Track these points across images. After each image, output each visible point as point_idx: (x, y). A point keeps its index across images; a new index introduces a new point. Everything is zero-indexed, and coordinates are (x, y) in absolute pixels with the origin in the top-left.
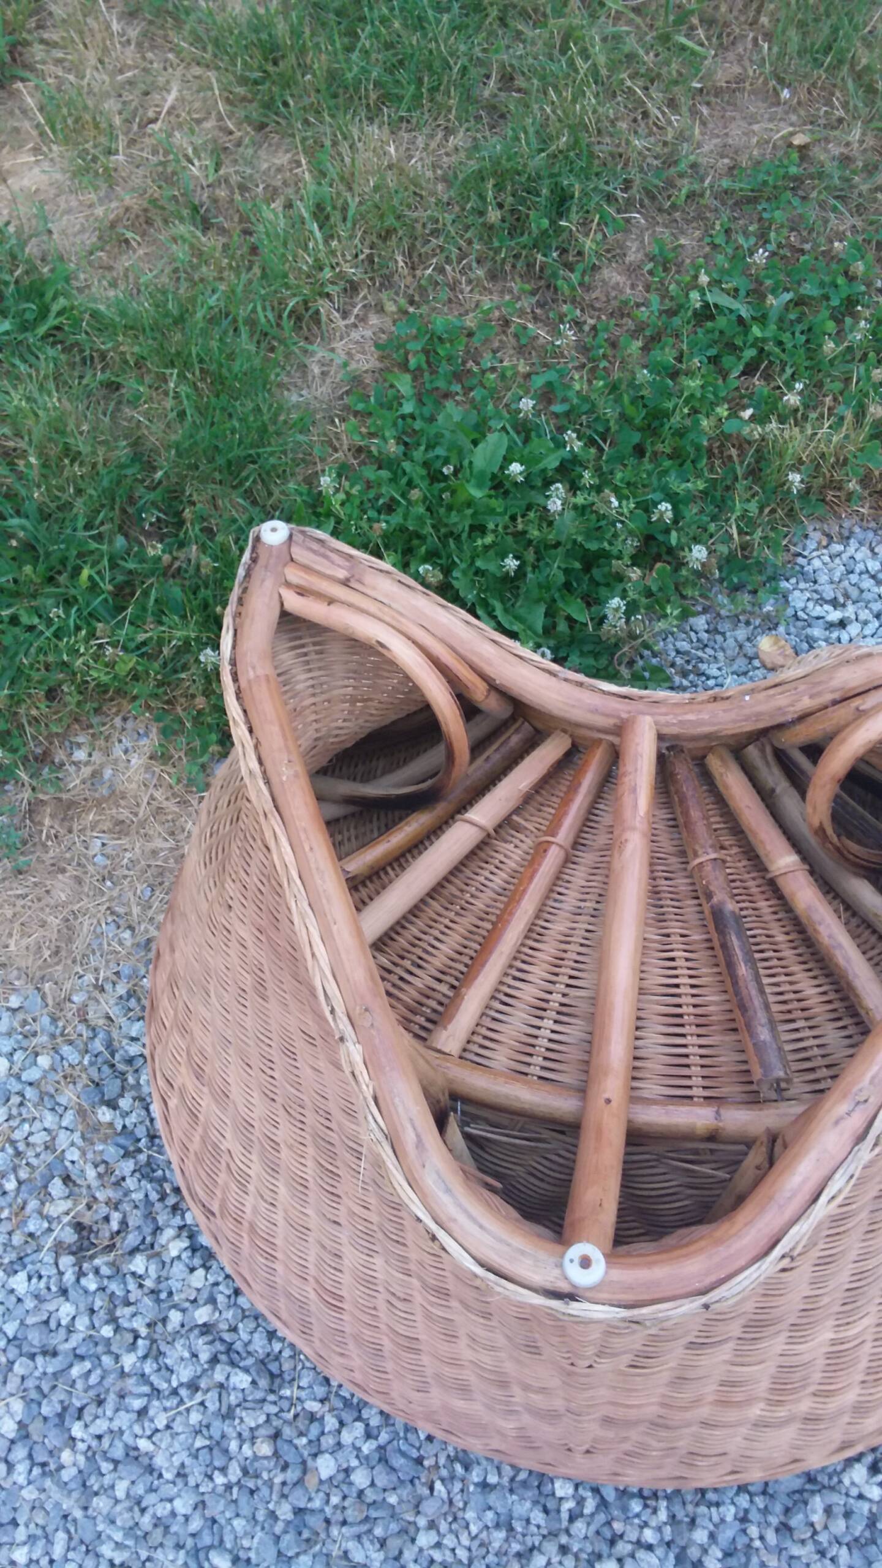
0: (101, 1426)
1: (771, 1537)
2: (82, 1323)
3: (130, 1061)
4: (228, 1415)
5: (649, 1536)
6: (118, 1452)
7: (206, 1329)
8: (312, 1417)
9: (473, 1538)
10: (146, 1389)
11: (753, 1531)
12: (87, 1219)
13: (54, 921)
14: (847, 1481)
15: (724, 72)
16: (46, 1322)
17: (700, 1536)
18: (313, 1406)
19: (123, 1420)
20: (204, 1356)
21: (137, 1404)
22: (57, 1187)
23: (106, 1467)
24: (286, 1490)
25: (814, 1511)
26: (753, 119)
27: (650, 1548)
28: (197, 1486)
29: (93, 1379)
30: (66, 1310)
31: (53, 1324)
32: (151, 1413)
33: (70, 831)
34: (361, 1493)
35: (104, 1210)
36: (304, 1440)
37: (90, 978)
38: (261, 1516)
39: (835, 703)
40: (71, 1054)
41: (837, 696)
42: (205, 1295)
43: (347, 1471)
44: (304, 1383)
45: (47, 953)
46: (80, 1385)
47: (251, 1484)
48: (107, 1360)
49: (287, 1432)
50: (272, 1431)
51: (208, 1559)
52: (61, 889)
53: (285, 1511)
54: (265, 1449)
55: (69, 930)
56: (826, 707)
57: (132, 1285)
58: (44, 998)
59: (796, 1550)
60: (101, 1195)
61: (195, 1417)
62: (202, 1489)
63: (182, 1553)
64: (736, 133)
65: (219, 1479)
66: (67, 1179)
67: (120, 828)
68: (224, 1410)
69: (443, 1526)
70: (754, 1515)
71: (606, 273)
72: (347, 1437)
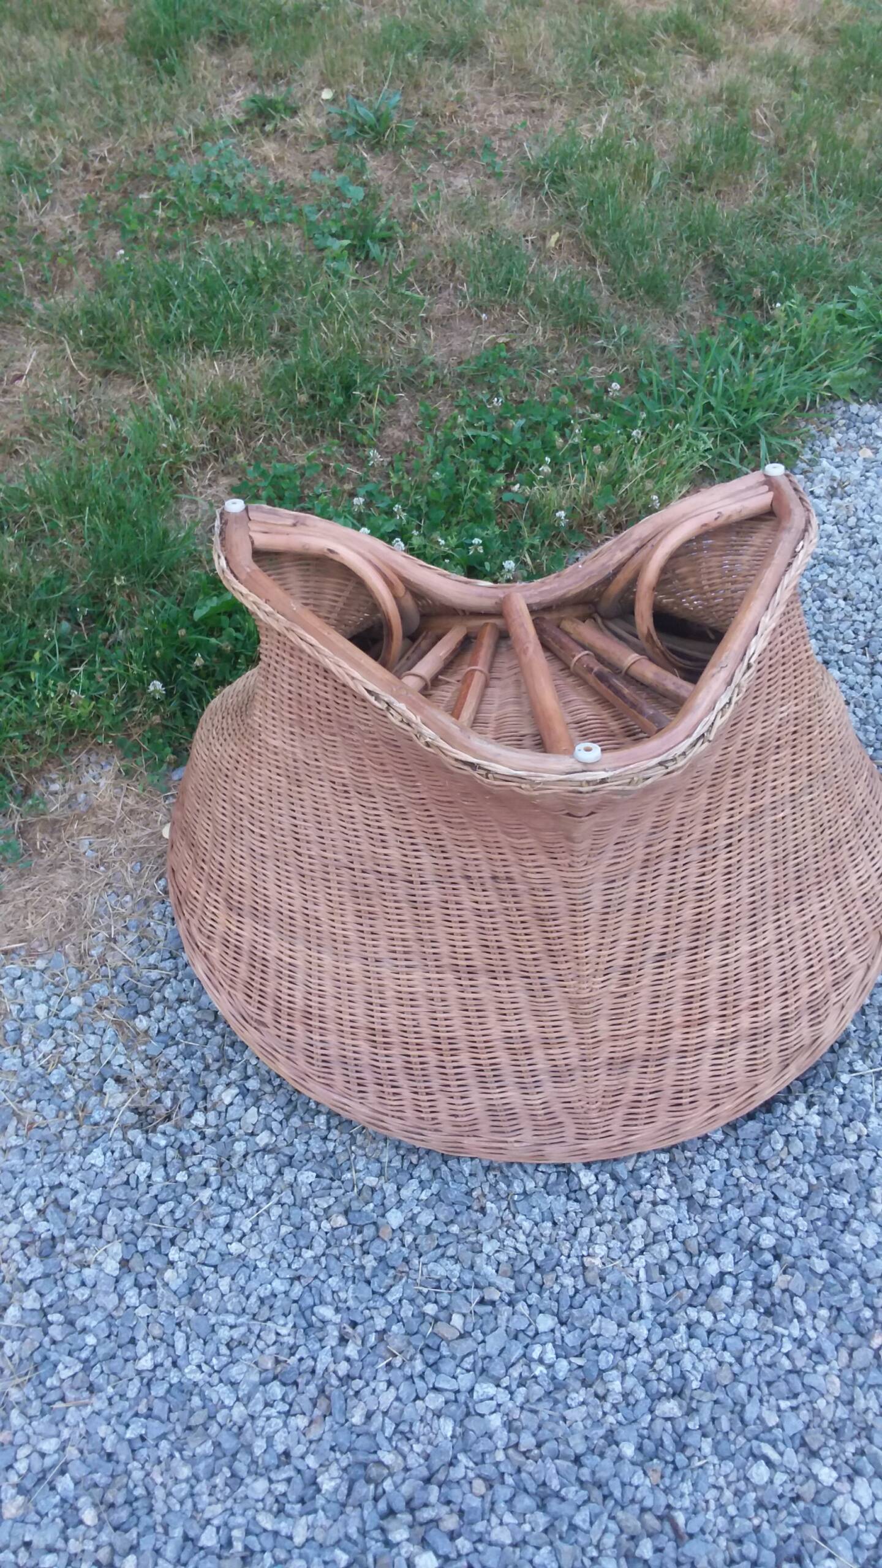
0: (194, 1245)
1: (753, 1173)
2: (158, 1177)
3: (153, 983)
4: (304, 1204)
5: (661, 1194)
6: (214, 1258)
7: (265, 1150)
8: (373, 1190)
9: (528, 1236)
10: (227, 1209)
11: (737, 1172)
12: (144, 1103)
13: (63, 901)
14: (793, 1117)
15: (440, 310)
16: (127, 1183)
17: (700, 1185)
18: (371, 1181)
19: (213, 1236)
20: (272, 1169)
21: (223, 1220)
22: (111, 1086)
23: (207, 1271)
24: (365, 1247)
25: (777, 1142)
26: (467, 334)
27: (665, 1202)
28: (289, 1266)
29: (178, 1214)
30: (142, 1168)
31: (133, 1182)
32: (236, 1223)
33: (59, 839)
34: (429, 1229)
35: (156, 1095)
36: (371, 1205)
37: (103, 934)
38: (349, 1273)
39: (638, 550)
40: (101, 989)
41: (637, 545)
42: (261, 1126)
43: (413, 1219)
44: (360, 1165)
45: (61, 925)
46: (168, 1221)
47: (335, 1251)
48: (186, 1198)
49: (355, 1205)
50: (342, 1209)
51: (313, 1314)
52: (63, 879)
53: (370, 1262)
54: (341, 1221)
55: (76, 907)
56: (633, 555)
57: (196, 1137)
58: (66, 955)
59: (773, 1176)
60: (151, 1082)
61: (276, 1211)
62: (294, 1266)
63: (290, 1317)
64: (457, 343)
65: (308, 1254)
66: (118, 1080)
67: (104, 830)
68: (298, 1202)
69: (502, 1234)
70: (734, 1161)
71: (389, 431)
72: (405, 1193)
